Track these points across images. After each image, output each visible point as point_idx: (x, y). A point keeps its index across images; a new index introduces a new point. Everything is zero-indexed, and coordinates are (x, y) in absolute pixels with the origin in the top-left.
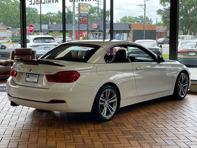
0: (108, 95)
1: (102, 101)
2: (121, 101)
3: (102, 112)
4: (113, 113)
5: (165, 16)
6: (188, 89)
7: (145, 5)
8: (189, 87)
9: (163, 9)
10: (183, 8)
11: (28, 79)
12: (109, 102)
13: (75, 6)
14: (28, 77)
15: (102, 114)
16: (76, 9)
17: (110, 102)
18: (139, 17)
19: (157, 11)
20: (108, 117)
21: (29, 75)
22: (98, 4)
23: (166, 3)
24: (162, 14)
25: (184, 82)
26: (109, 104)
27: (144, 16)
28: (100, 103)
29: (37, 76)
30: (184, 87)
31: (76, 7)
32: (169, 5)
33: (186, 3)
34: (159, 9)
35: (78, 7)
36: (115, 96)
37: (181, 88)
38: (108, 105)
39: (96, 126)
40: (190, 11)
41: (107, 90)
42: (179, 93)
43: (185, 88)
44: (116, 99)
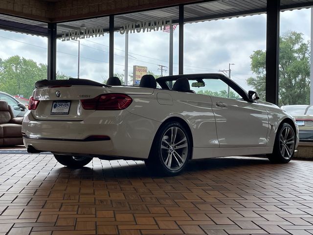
0: (174, 137)
1: (165, 144)
2: (194, 149)
3: (165, 161)
4: (180, 165)
5: (259, 88)
6: (294, 149)
7: (230, 71)
8: (296, 147)
9: (256, 78)
10: (285, 77)
11: (54, 110)
12: (175, 147)
13: (128, 74)
14: (55, 107)
15: (166, 163)
16: (129, 79)
17: (177, 148)
18: (220, 93)
19: (248, 81)
20: (174, 170)
21: (56, 105)
22: (162, 70)
23: (261, 69)
24: (255, 84)
25: (289, 137)
26: (176, 150)
27: (227, 92)
28: (162, 147)
29: (69, 103)
30: (289, 145)
31: (130, 76)
32: (265, 72)
33: (289, 69)
34: (251, 78)
35: (132, 75)
36: (185, 139)
37: (285, 146)
38: (174, 152)
39: (155, 180)
40: (295, 81)
41: (172, 128)
42: (281, 152)
43: (291, 147)
44: (186, 145)
